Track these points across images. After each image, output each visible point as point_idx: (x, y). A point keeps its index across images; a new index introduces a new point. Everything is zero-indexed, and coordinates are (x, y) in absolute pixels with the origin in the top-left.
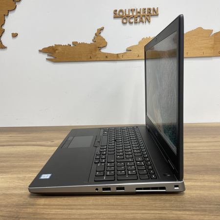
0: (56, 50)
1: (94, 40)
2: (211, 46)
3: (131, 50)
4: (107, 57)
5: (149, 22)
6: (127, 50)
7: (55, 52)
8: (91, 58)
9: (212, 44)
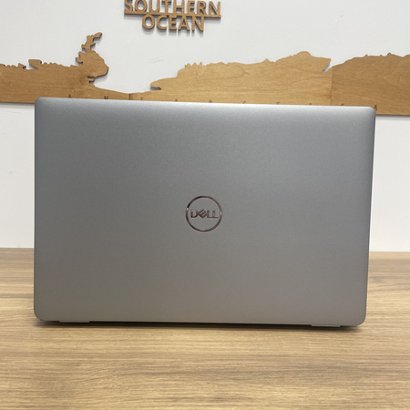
1: (79, 61)
2: (326, 92)
3: (159, 89)
5: (201, 31)
6: (153, 88)
9: (327, 89)
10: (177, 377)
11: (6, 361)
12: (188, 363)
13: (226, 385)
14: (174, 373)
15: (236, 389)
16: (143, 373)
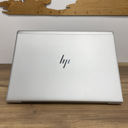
0: (10, 4)
3: (70, 8)
4: (51, 12)
6: (67, 8)
7: (9, 6)
8: (38, 12)
10: (100, 121)
11: (43, 115)
12: (101, 114)
13: (117, 124)
14: (99, 119)
15: (121, 126)
16: (89, 119)
